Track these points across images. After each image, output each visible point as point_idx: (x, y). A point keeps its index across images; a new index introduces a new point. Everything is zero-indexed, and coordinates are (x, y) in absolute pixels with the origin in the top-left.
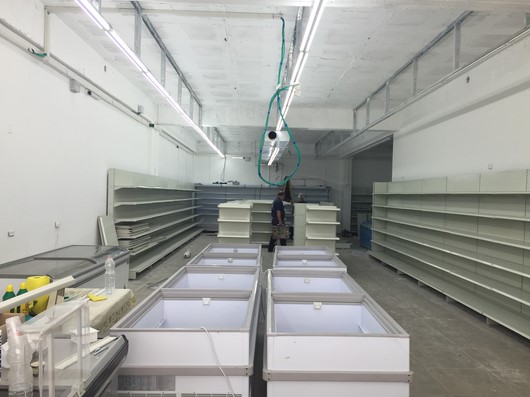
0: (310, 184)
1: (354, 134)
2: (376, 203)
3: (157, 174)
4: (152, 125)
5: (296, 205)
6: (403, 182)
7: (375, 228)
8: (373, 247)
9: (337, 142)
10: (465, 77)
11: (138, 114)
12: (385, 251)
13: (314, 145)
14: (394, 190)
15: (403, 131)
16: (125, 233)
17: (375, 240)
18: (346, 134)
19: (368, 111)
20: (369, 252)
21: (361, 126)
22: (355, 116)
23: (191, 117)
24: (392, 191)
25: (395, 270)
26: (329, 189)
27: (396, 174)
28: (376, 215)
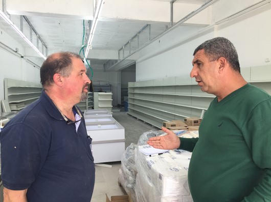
0: (102, 83)
1: (119, 61)
2: (130, 91)
3: (26, 80)
4: (22, 57)
5: (95, 93)
6: (140, 82)
7: (130, 102)
8: (129, 110)
9: (113, 64)
10: (158, 40)
11: (16, 52)
12: (134, 111)
13: (103, 65)
14: (137, 85)
15: (139, 60)
16: (14, 107)
17: (130, 107)
18: (116, 61)
19: (123, 52)
20: (127, 112)
21: (121, 58)
22: (119, 54)
23: (43, 53)
24: (136, 86)
25: (136, 118)
26: (110, 86)
27: (137, 78)
28: (130, 96)
